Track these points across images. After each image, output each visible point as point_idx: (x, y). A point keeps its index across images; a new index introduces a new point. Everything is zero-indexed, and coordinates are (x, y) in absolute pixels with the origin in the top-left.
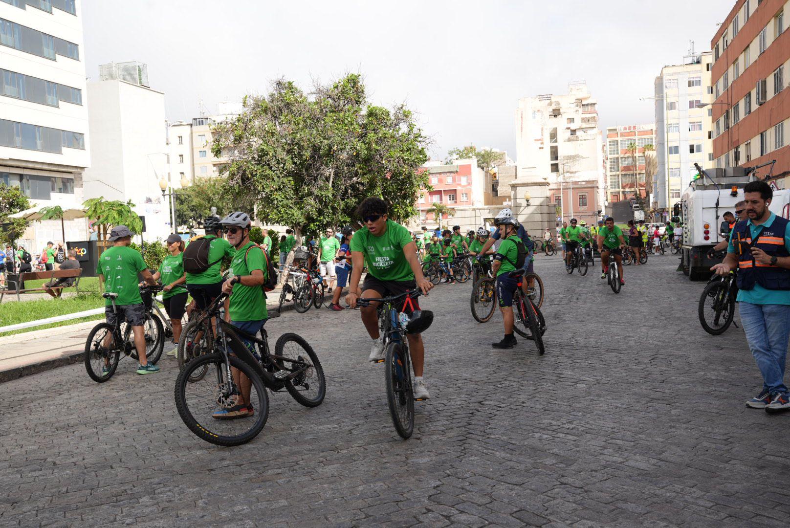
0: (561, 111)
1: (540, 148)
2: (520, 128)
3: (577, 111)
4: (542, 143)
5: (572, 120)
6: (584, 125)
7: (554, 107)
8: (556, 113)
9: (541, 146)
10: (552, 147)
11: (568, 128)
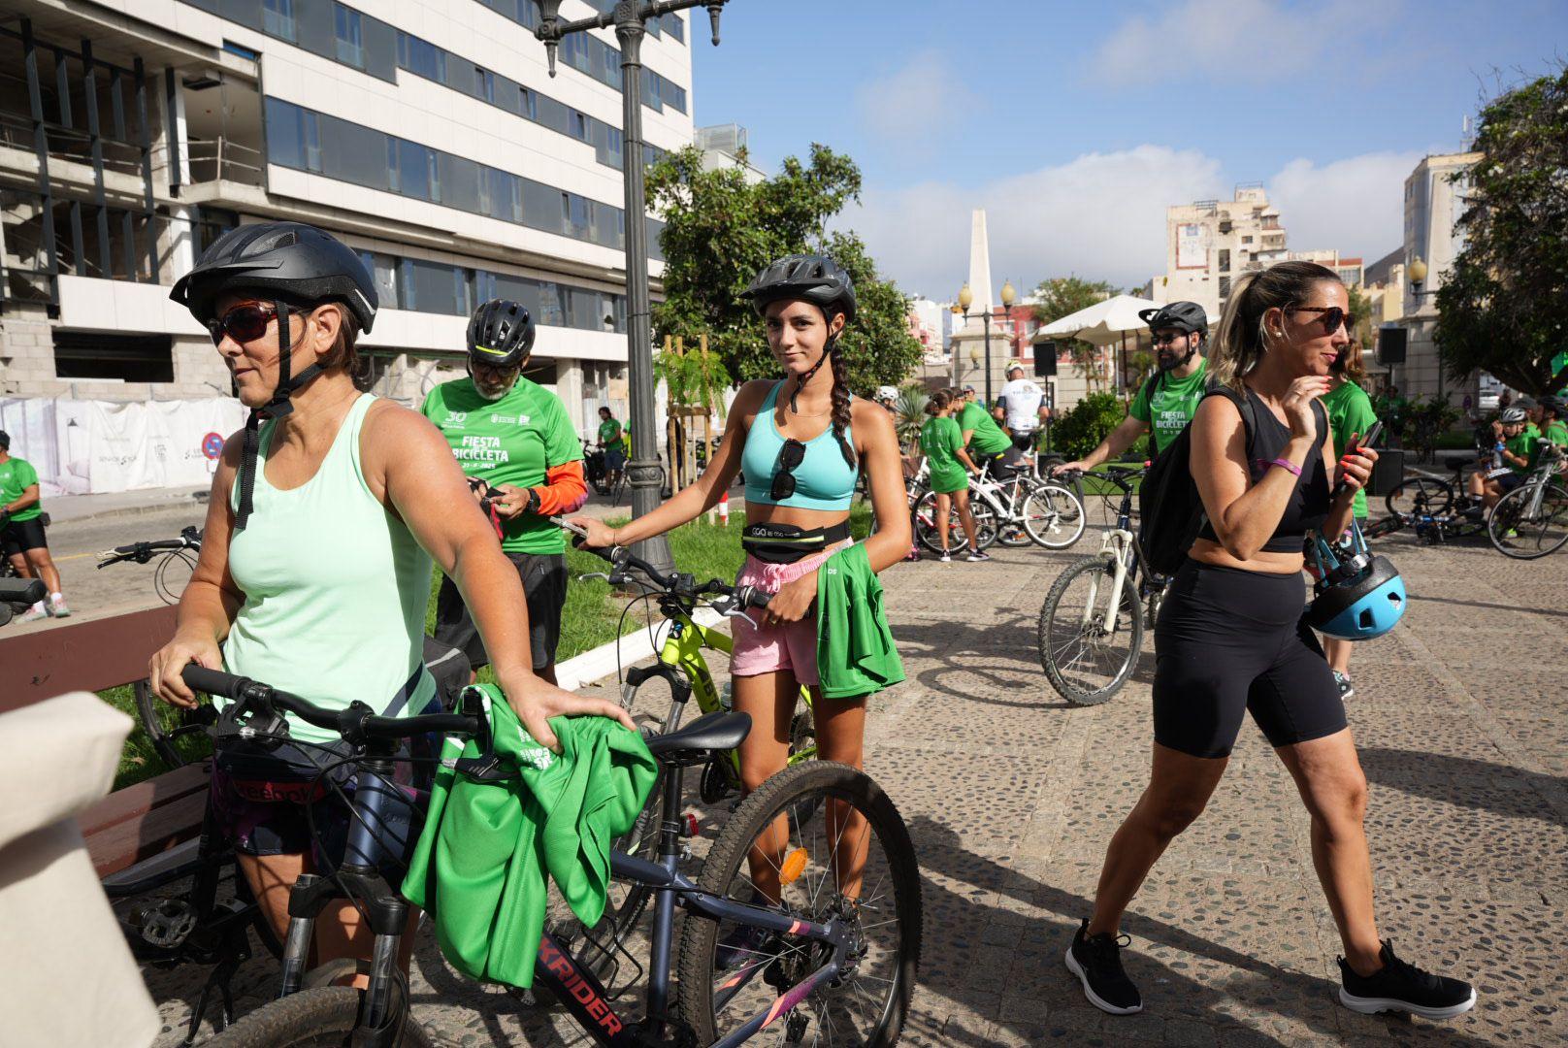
0: (1234, 225)
1: (1204, 279)
2: (1174, 250)
3: (1257, 225)
4: (1207, 272)
5: (1248, 239)
6: (1266, 248)
7: (1220, 219)
8: (1226, 228)
9: (1205, 276)
10: (1221, 278)
11: (1245, 251)
